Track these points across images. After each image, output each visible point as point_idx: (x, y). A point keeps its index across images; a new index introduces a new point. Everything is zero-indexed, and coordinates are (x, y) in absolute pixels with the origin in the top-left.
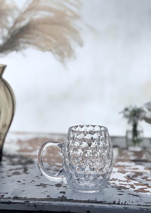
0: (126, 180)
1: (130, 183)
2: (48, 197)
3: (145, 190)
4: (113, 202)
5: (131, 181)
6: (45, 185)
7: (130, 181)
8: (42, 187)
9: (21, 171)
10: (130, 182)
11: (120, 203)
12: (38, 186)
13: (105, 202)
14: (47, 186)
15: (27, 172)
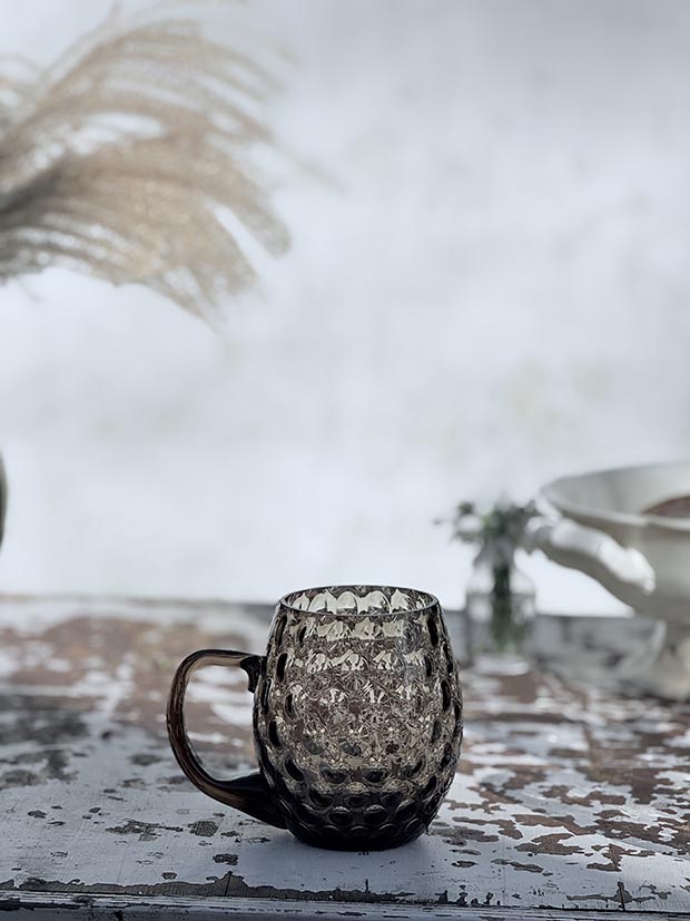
0: (480, 801)
1: (498, 815)
2: (167, 881)
3: (561, 842)
4: (437, 898)
5: (502, 806)
6: (149, 826)
7: (497, 804)
8: (138, 835)
9: (37, 768)
10: (498, 812)
11: (468, 900)
12: (118, 830)
13: (408, 898)
14: (156, 830)
15: (66, 770)
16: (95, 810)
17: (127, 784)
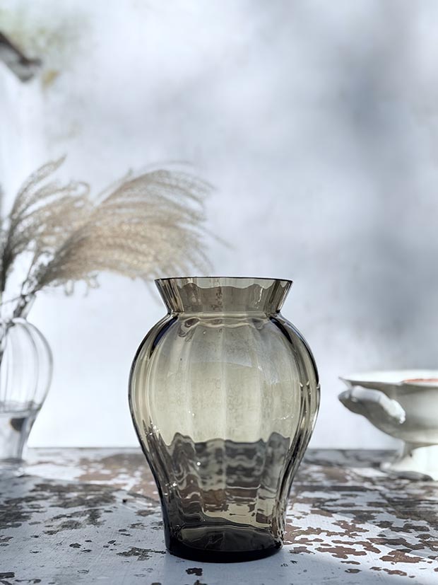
0: (343, 531)
1: (358, 539)
3: (406, 554)
5: (358, 533)
6: (145, 551)
7: (354, 532)
8: (137, 557)
9: (81, 519)
15: (99, 520)
16: (112, 542)
17: (133, 526)
